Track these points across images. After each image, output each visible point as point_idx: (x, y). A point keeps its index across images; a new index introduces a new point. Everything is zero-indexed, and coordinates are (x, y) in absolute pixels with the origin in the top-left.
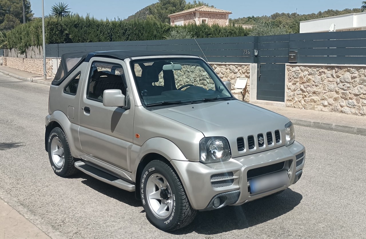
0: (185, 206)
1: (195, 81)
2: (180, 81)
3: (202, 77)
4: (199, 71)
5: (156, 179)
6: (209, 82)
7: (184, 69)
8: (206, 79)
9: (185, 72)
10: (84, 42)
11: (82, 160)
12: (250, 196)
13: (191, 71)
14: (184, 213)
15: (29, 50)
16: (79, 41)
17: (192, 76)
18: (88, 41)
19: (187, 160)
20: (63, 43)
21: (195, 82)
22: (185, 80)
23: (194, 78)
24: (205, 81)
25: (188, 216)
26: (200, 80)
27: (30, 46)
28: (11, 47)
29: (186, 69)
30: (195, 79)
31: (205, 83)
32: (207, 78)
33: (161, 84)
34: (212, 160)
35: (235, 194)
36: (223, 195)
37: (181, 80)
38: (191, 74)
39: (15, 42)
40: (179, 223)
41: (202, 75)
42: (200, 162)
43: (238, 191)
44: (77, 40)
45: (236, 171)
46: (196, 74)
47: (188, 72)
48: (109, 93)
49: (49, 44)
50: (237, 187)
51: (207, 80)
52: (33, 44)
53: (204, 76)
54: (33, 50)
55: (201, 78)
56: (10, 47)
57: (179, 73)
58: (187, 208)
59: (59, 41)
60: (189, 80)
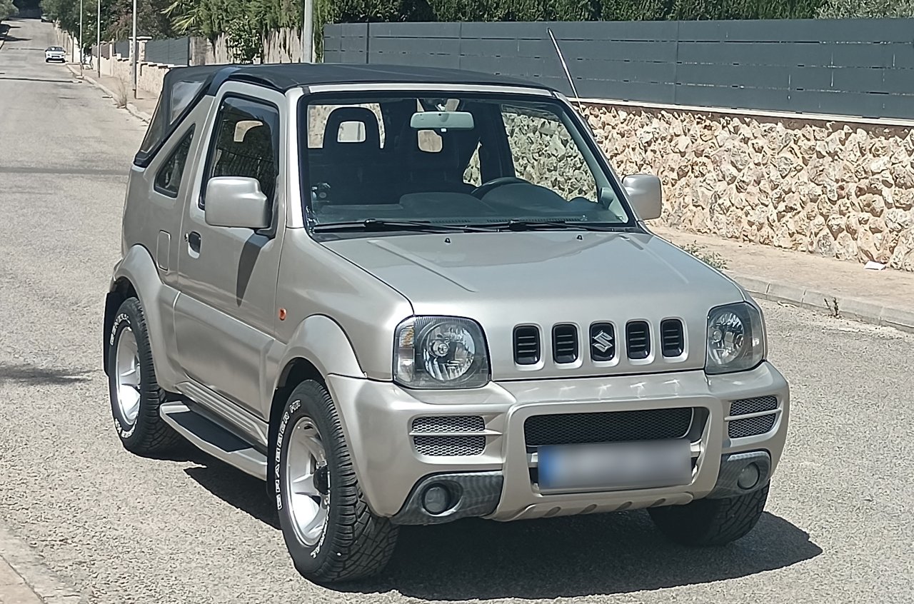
0: (354, 505)
1: (843, 193)
2: (787, 193)
3: (866, 178)
4: (859, 154)
5: (308, 437)
6: (890, 201)
7: (804, 143)
8: (881, 186)
9: (807, 157)
10: (480, 18)
11: (184, 399)
12: (541, 496)
13: (829, 153)
14: (352, 525)
15: (272, 45)
16: (460, 15)
17: (832, 173)
18: (501, 13)
19: (362, 375)
20: (393, 19)
21: (840, 197)
22: (804, 190)
23: (837, 181)
24: (877, 197)
25: (367, 537)
26: (860, 192)
27: (278, 28)
28: (216, 29)
29: (812, 142)
30: (842, 188)
31: (879, 203)
32: (885, 183)
33: (720, 201)
34: (430, 381)
35: (488, 480)
36: (449, 479)
37: (790, 191)
38: (827, 167)
39: (226, 10)
40: (339, 554)
41: (866, 172)
42: (393, 381)
43: (499, 473)
44: (452, 10)
45: (494, 414)
46: (848, 164)
47: (820, 156)
48: (220, 187)
49: (340, 22)
50: (498, 460)
51: (886, 191)
52: (285, 20)
53: (874, 174)
54: (285, 47)
55: (864, 184)
56: (212, 31)
57: (786, 159)
58: (359, 513)
59: (378, 12)
60: (818, 190)
